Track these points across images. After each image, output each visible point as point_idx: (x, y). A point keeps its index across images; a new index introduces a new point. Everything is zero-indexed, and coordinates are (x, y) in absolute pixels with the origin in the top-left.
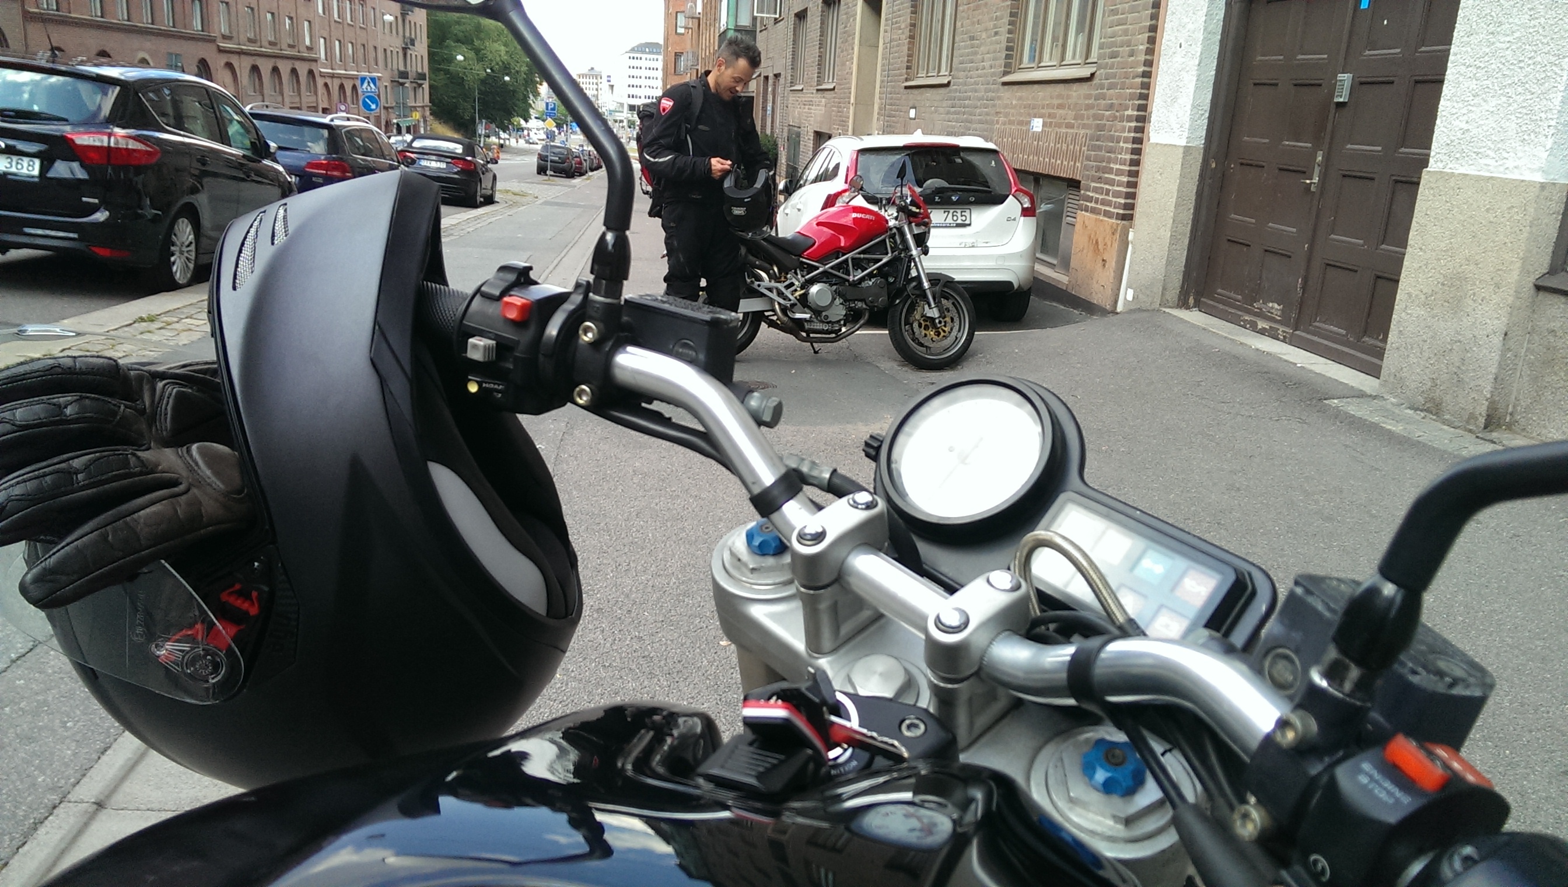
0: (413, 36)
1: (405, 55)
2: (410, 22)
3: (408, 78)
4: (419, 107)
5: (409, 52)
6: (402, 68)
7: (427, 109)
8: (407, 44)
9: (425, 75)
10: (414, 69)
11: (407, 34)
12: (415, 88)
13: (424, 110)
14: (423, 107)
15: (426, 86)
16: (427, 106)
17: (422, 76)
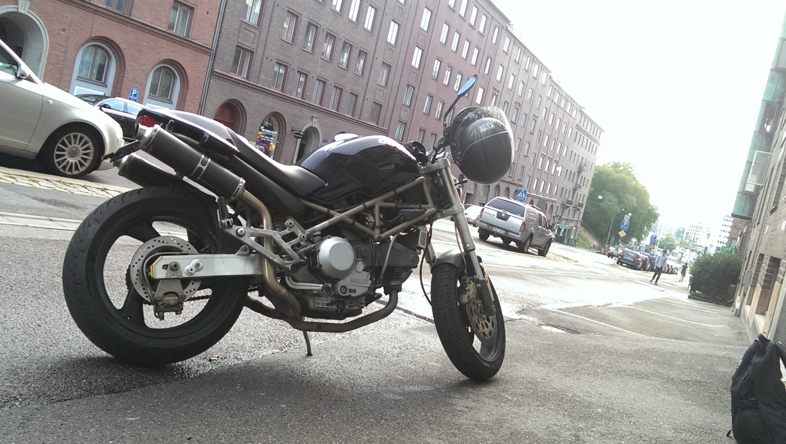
0: (582, 185)
1: (574, 193)
2: (582, 177)
3: (572, 205)
4: (574, 221)
5: (577, 192)
6: (570, 199)
7: (580, 223)
8: (576, 188)
9: (583, 205)
10: (578, 200)
11: (579, 182)
12: (575, 211)
13: (577, 223)
14: (577, 221)
15: (582, 210)
16: (579, 221)
17: (581, 205)
